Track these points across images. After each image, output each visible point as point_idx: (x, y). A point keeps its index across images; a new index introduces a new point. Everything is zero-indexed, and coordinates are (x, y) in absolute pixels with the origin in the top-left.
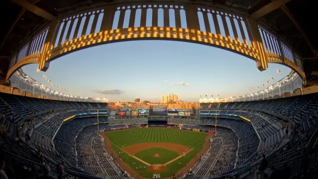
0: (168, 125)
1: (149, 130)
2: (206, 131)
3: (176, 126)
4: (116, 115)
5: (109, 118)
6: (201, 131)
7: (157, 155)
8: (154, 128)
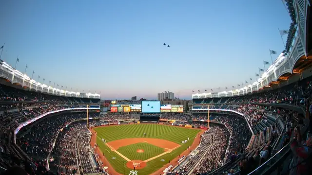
0: (160, 121)
1: (140, 126)
2: (199, 127)
3: (169, 122)
4: (108, 110)
5: (101, 113)
6: (193, 127)
7: (140, 151)
8: (145, 124)
